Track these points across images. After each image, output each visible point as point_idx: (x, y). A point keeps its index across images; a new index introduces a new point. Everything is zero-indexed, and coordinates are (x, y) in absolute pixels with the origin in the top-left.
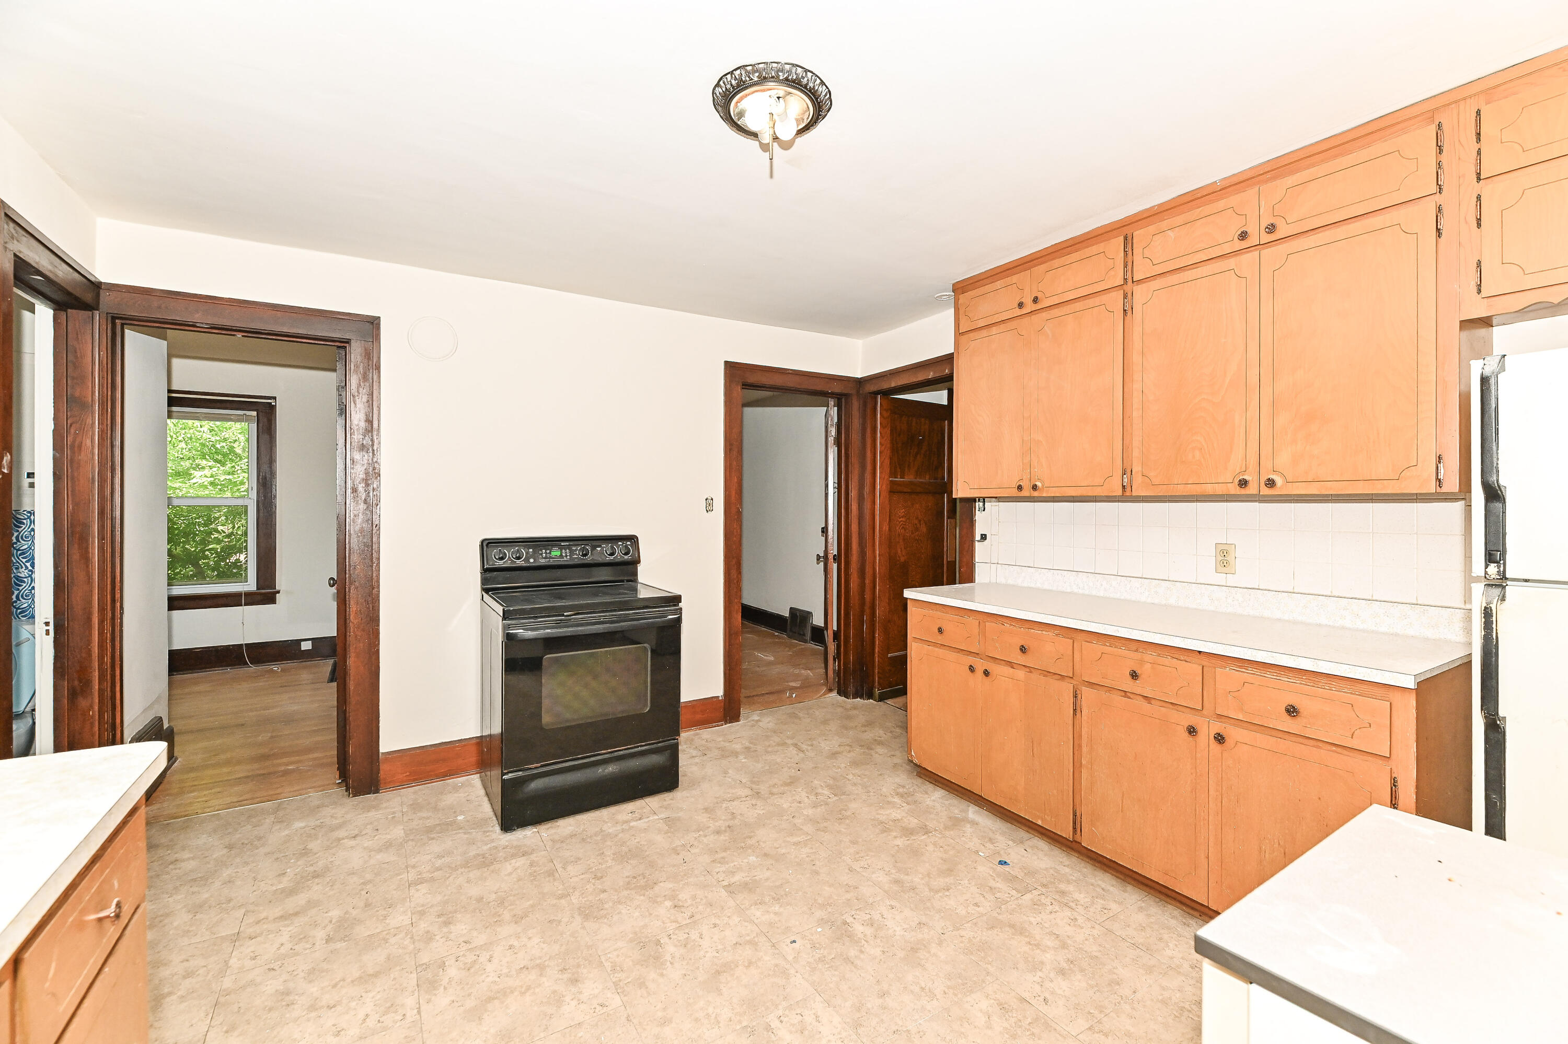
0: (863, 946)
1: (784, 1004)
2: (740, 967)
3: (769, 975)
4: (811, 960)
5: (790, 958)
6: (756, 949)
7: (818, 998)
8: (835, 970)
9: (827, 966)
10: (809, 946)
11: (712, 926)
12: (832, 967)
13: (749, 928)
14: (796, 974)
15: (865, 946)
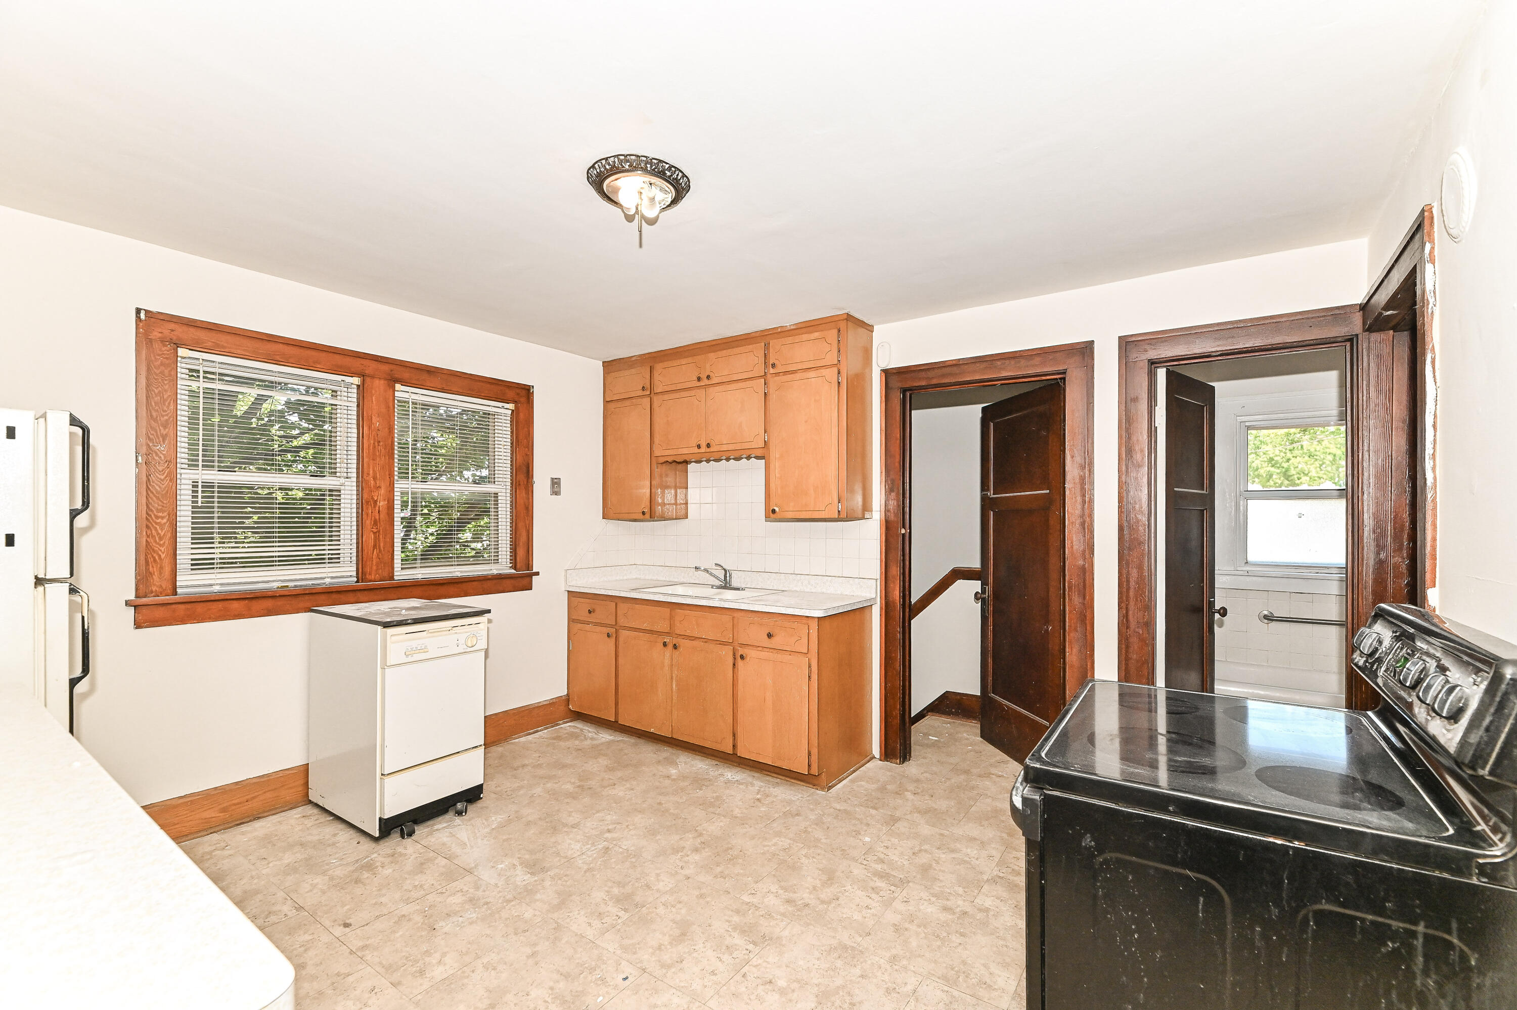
0: (550, 994)
1: (618, 927)
2: (666, 943)
3: (638, 944)
4: (603, 966)
5: (624, 963)
6: (660, 961)
7: (591, 937)
8: (578, 963)
9: (587, 965)
10: (608, 979)
11: (716, 972)
12: (582, 965)
13: (677, 980)
14: (615, 951)
15: (548, 995)
